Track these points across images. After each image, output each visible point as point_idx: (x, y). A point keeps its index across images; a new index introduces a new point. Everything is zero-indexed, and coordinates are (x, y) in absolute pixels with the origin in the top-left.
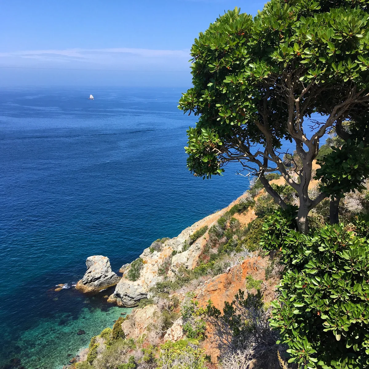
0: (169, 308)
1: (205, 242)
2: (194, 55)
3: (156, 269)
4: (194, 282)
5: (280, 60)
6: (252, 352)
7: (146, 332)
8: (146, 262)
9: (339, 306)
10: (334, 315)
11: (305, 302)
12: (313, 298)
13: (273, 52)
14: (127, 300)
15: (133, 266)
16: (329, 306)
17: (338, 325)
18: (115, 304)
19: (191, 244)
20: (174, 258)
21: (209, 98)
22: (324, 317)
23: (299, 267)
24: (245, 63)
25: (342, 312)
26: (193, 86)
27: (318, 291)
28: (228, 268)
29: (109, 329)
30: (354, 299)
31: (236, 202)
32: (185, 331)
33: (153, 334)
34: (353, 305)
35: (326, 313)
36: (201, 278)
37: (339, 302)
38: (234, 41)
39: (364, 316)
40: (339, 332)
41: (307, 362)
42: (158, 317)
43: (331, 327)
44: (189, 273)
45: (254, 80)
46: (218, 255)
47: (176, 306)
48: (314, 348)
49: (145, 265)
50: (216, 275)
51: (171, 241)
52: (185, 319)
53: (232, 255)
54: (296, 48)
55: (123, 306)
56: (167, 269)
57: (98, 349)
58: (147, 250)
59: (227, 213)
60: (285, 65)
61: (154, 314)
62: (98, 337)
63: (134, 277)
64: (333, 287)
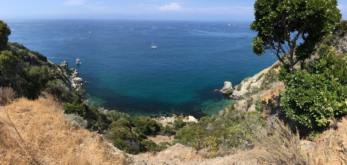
0: (250, 101)
1: (263, 79)
4: (260, 92)
6: (277, 114)
9: (301, 97)
10: (300, 100)
11: (291, 97)
12: (293, 95)
15: (239, 86)
16: (298, 97)
17: (301, 104)
19: (259, 79)
20: (252, 84)
22: (297, 101)
23: (290, 85)
25: (302, 99)
27: (295, 93)
28: (272, 87)
30: (306, 95)
32: (256, 109)
33: (244, 109)
34: (306, 97)
35: (297, 100)
36: (262, 91)
37: (301, 96)
39: (309, 100)
40: (301, 106)
41: (292, 116)
42: (246, 104)
43: (299, 104)
44: (258, 89)
46: (269, 83)
47: (252, 100)
48: (294, 111)
49: (242, 86)
50: (268, 90)
51: (251, 78)
52: (256, 105)
53: (274, 83)
56: (250, 88)
58: (243, 81)
63: (239, 90)
64: (299, 91)
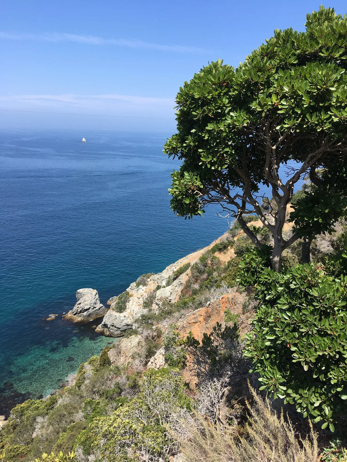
0: (153, 338)
1: (187, 278)
2: (179, 103)
3: (141, 301)
4: (176, 314)
5: (258, 110)
6: (227, 380)
7: (130, 360)
8: (131, 296)
9: (308, 339)
10: (302, 347)
11: (276, 335)
12: (283, 331)
13: (252, 102)
14: (113, 330)
15: (120, 298)
16: (298, 339)
17: (306, 357)
18: (102, 334)
19: (175, 279)
20: (158, 292)
21: (192, 144)
22: (293, 349)
23: (272, 303)
24: (226, 112)
25: (310, 344)
26: (178, 132)
27: (288, 325)
28: (208, 303)
29: (96, 357)
30: (322, 333)
31: (218, 241)
32: (166, 360)
33: (137, 362)
34: (320, 338)
35: (295, 345)
36: (183, 311)
37: (307, 335)
38: (217, 90)
39: (330, 348)
40: (307, 363)
41: (277, 390)
42: (142, 347)
43: (299, 358)
44: (172, 306)
45: (234, 128)
46: (200, 290)
47: (159, 336)
48: (284, 377)
49: (131, 299)
50: (197, 308)
51: (156, 276)
52: (167, 348)
53: (212, 290)
54: (274, 99)
55: (110, 336)
56: (152, 303)
57: (86, 375)
58: (133, 284)
59: (209, 252)
60: (263, 115)
61: (139, 343)
62: (86, 364)
63: (121, 308)
64: (302, 321)
